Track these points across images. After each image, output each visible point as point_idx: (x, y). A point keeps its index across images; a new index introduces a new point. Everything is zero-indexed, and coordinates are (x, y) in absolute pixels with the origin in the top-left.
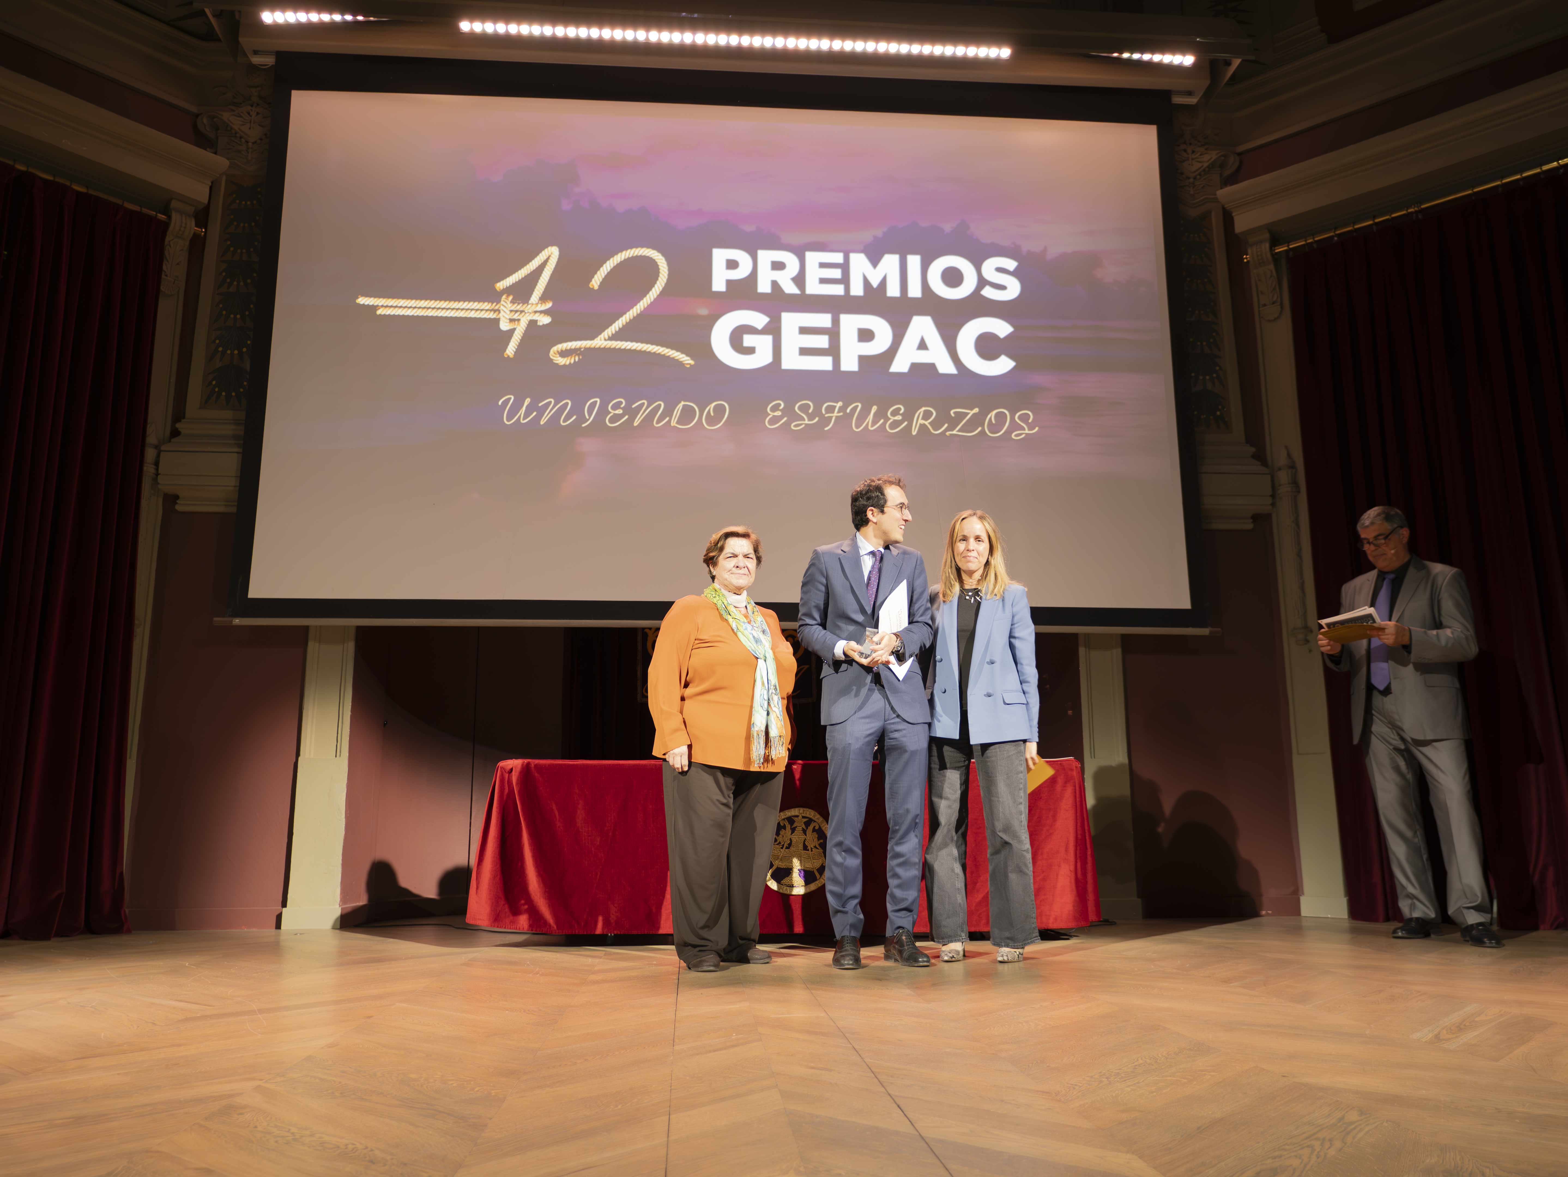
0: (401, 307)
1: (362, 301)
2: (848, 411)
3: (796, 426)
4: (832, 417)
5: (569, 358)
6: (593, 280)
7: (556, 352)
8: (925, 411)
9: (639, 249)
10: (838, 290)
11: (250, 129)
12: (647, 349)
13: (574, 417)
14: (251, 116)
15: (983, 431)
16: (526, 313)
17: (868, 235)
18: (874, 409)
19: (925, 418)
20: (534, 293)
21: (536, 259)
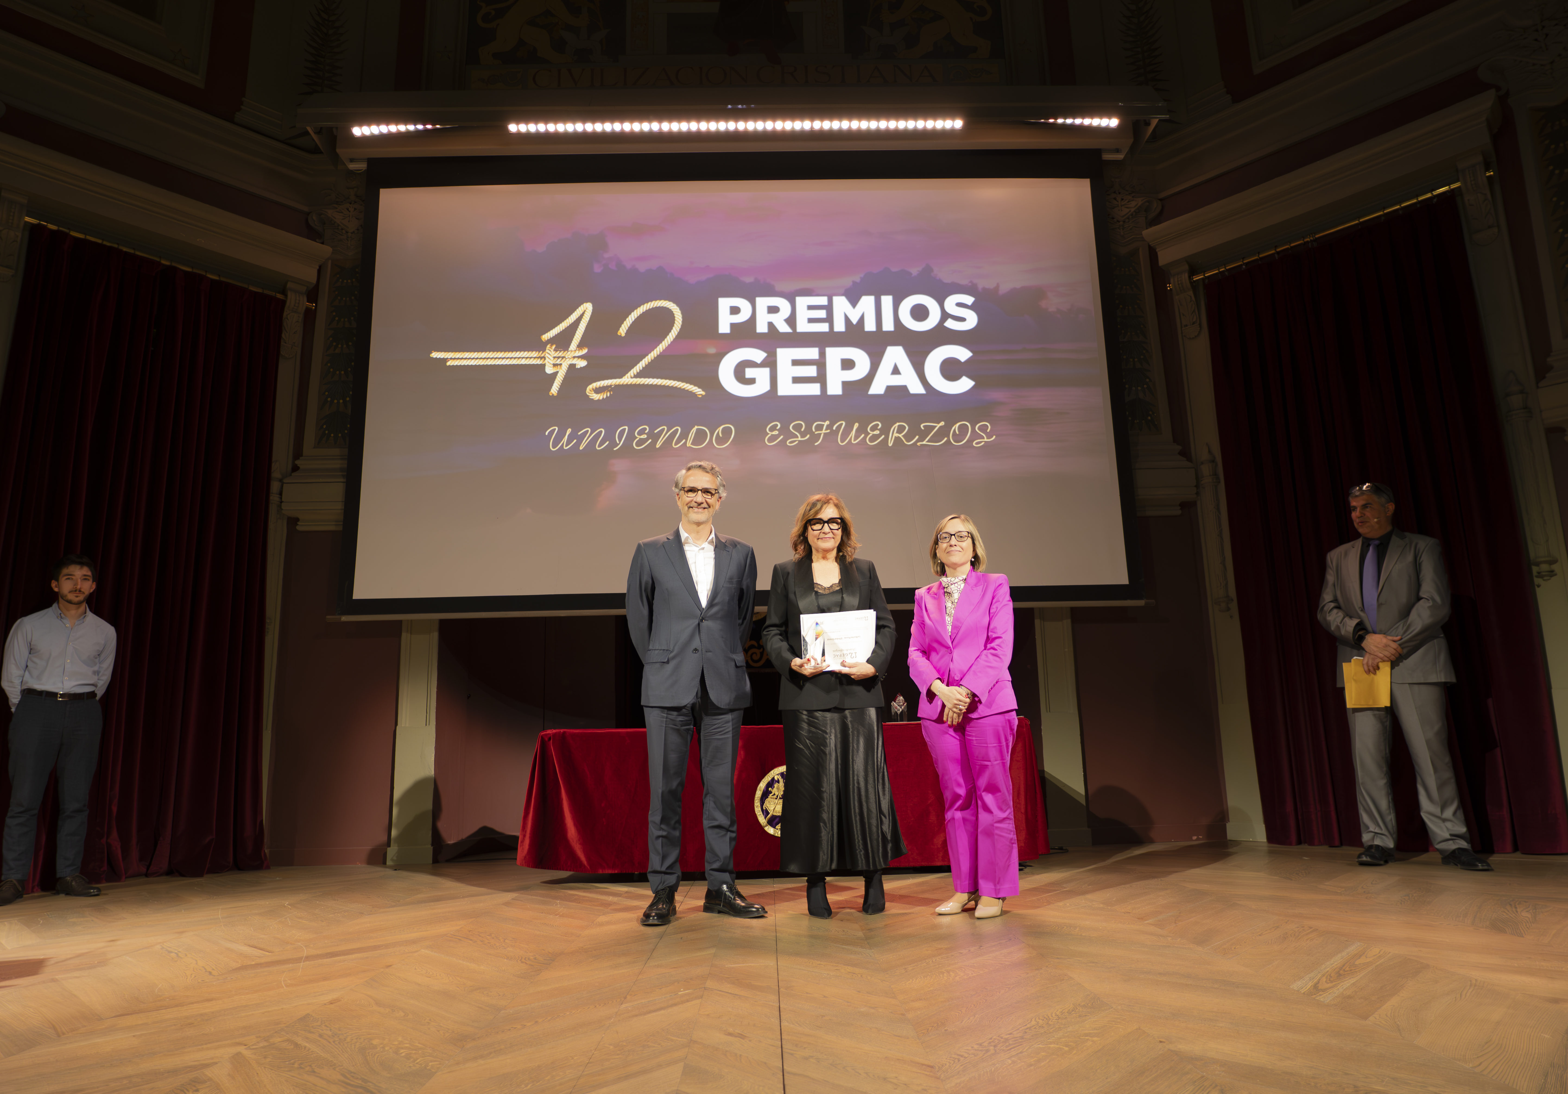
0: (466, 359)
1: (435, 355)
2: (834, 428)
3: (791, 442)
4: (821, 434)
5: (602, 394)
6: (621, 329)
7: (591, 390)
8: (899, 426)
9: (658, 301)
10: (824, 327)
11: (349, 221)
12: (666, 383)
13: (608, 443)
14: (349, 211)
15: (949, 441)
16: (566, 358)
17: (847, 281)
18: (856, 425)
19: (899, 431)
20: (573, 342)
21: (574, 314)
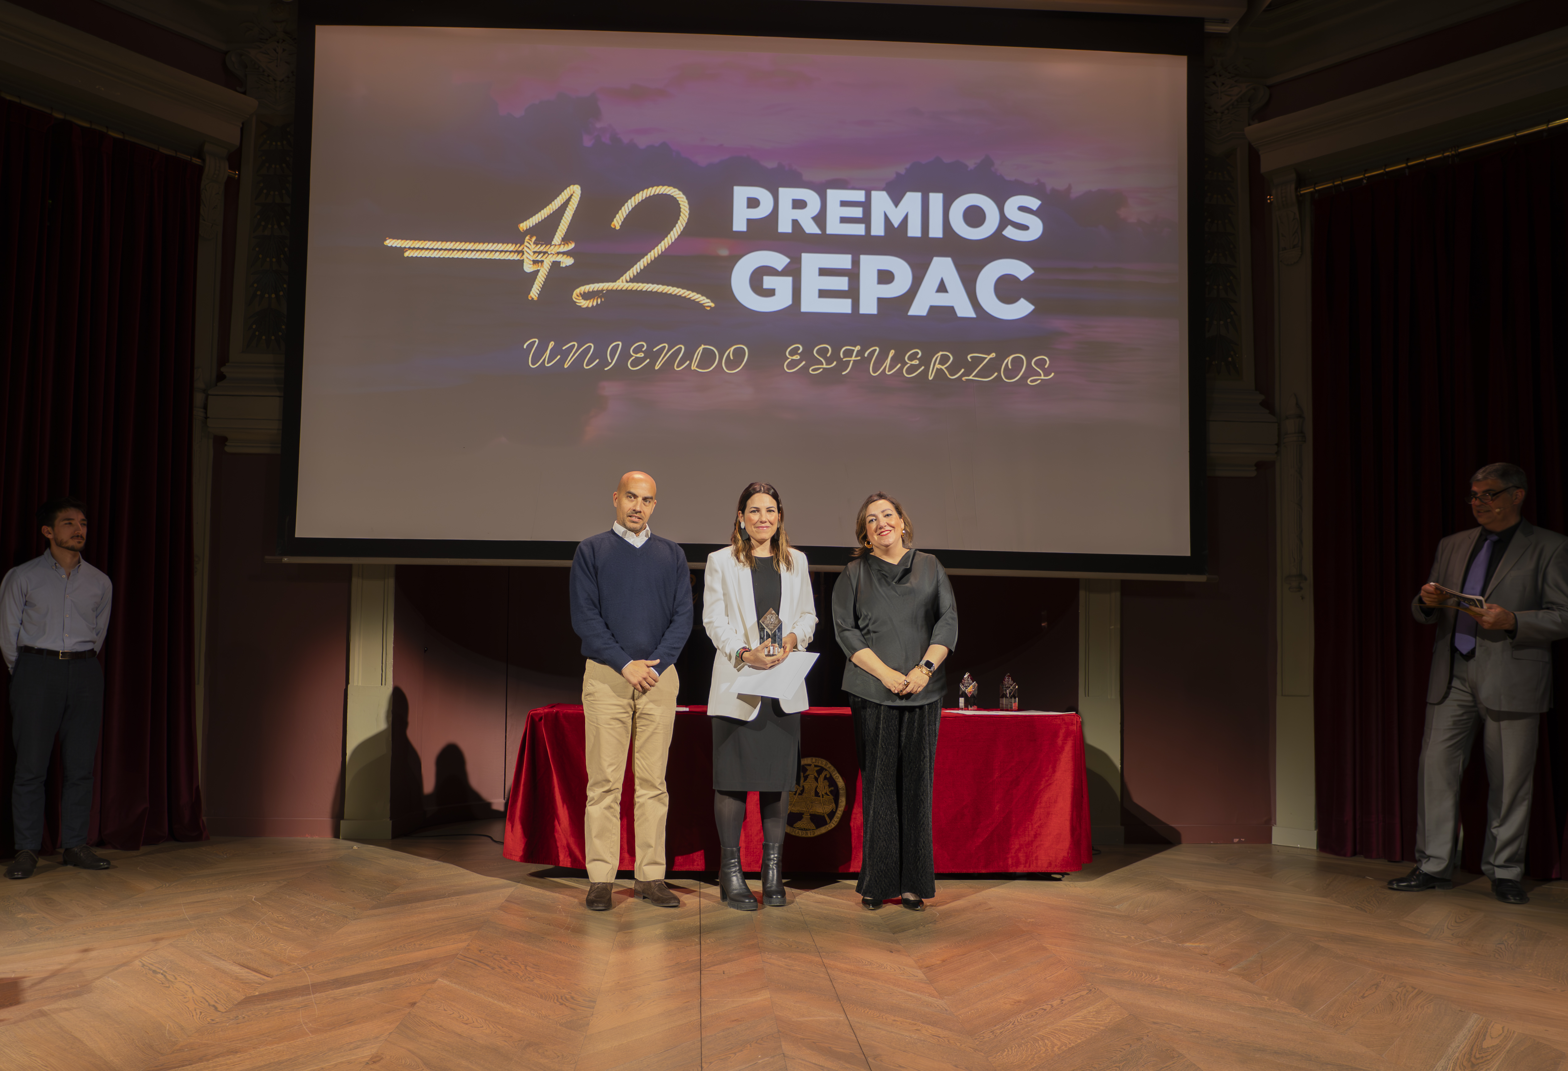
0: (427, 249)
1: (389, 243)
2: (866, 355)
3: (814, 370)
4: (850, 361)
5: (592, 300)
6: (615, 220)
7: (579, 294)
8: (942, 355)
9: (660, 187)
10: (858, 230)
11: (277, 66)
12: (668, 291)
13: (597, 361)
14: (277, 53)
15: (999, 376)
16: (549, 254)
17: (889, 173)
18: (892, 353)
19: (942, 362)
20: (557, 233)
21: (558, 198)
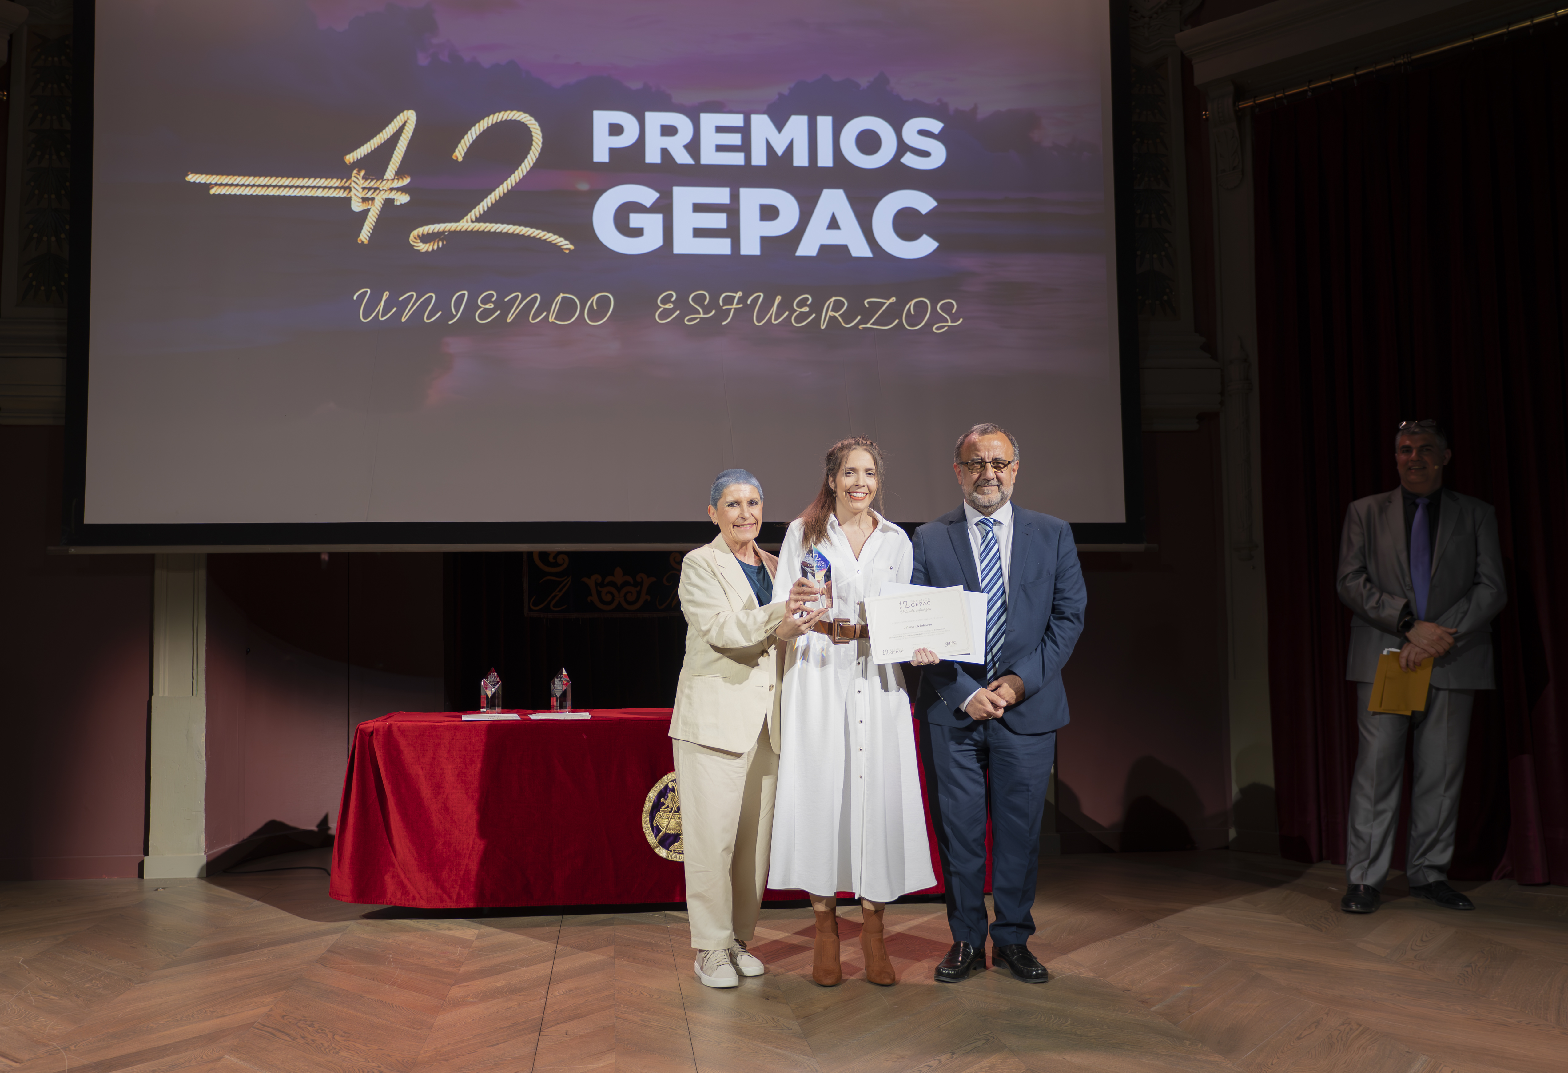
0: (237, 185)
1: (192, 178)
2: (749, 302)
3: (690, 320)
4: (731, 309)
5: (432, 244)
6: (457, 151)
7: (416, 237)
8: (835, 301)
9: (509, 112)
10: (737, 159)
12: (520, 232)
13: (440, 313)
15: (900, 323)
16: (380, 191)
17: (771, 93)
18: (778, 299)
19: (835, 310)
20: (389, 166)
21: (390, 126)
